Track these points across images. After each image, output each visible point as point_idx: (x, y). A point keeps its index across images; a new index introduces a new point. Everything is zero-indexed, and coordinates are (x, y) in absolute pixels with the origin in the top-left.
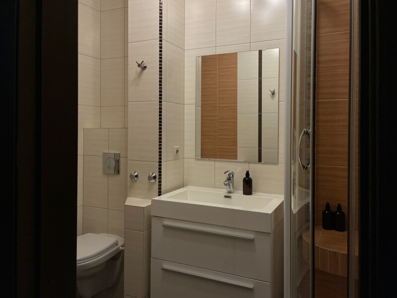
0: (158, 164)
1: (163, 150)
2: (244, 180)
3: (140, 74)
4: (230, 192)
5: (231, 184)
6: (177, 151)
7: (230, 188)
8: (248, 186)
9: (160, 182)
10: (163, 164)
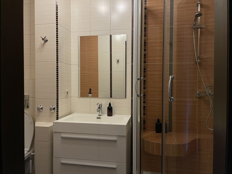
0: (56, 100)
1: (59, 92)
2: (108, 108)
3: (43, 45)
4: (100, 115)
5: (100, 111)
6: (67, 93)
7: (100, 113)
8: (110, 111)
9: (57, 111)
10: (59, 100)
